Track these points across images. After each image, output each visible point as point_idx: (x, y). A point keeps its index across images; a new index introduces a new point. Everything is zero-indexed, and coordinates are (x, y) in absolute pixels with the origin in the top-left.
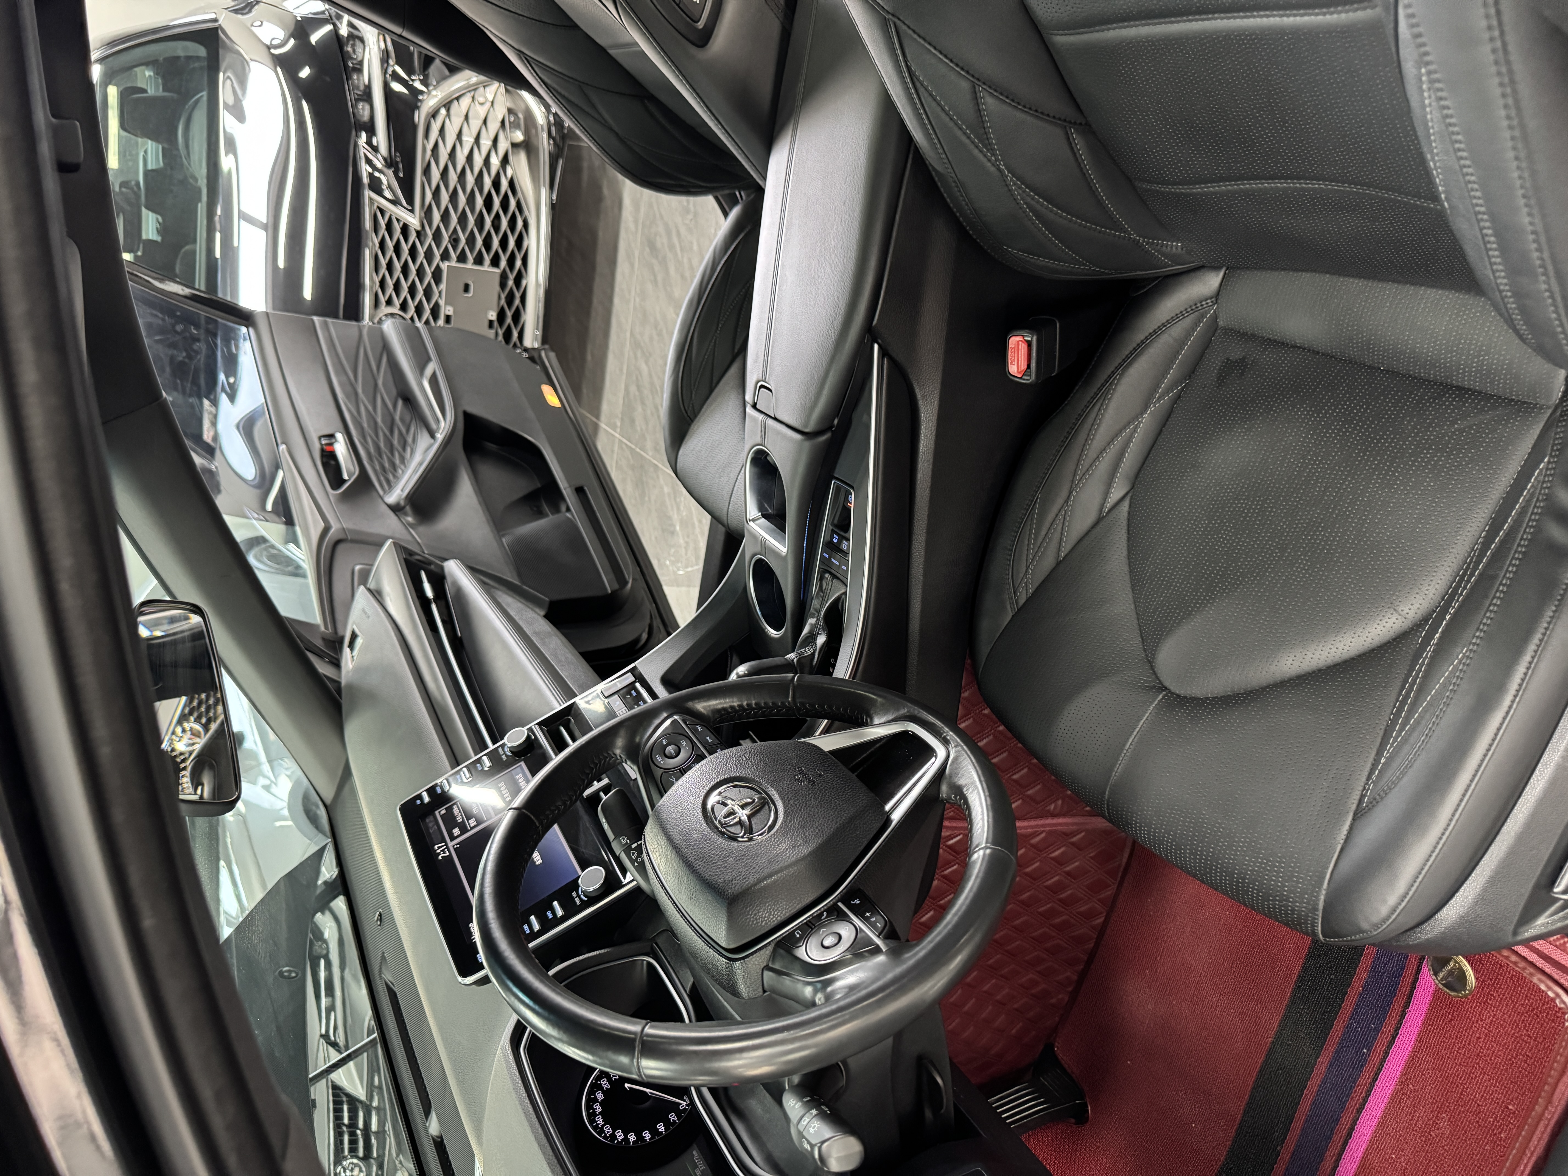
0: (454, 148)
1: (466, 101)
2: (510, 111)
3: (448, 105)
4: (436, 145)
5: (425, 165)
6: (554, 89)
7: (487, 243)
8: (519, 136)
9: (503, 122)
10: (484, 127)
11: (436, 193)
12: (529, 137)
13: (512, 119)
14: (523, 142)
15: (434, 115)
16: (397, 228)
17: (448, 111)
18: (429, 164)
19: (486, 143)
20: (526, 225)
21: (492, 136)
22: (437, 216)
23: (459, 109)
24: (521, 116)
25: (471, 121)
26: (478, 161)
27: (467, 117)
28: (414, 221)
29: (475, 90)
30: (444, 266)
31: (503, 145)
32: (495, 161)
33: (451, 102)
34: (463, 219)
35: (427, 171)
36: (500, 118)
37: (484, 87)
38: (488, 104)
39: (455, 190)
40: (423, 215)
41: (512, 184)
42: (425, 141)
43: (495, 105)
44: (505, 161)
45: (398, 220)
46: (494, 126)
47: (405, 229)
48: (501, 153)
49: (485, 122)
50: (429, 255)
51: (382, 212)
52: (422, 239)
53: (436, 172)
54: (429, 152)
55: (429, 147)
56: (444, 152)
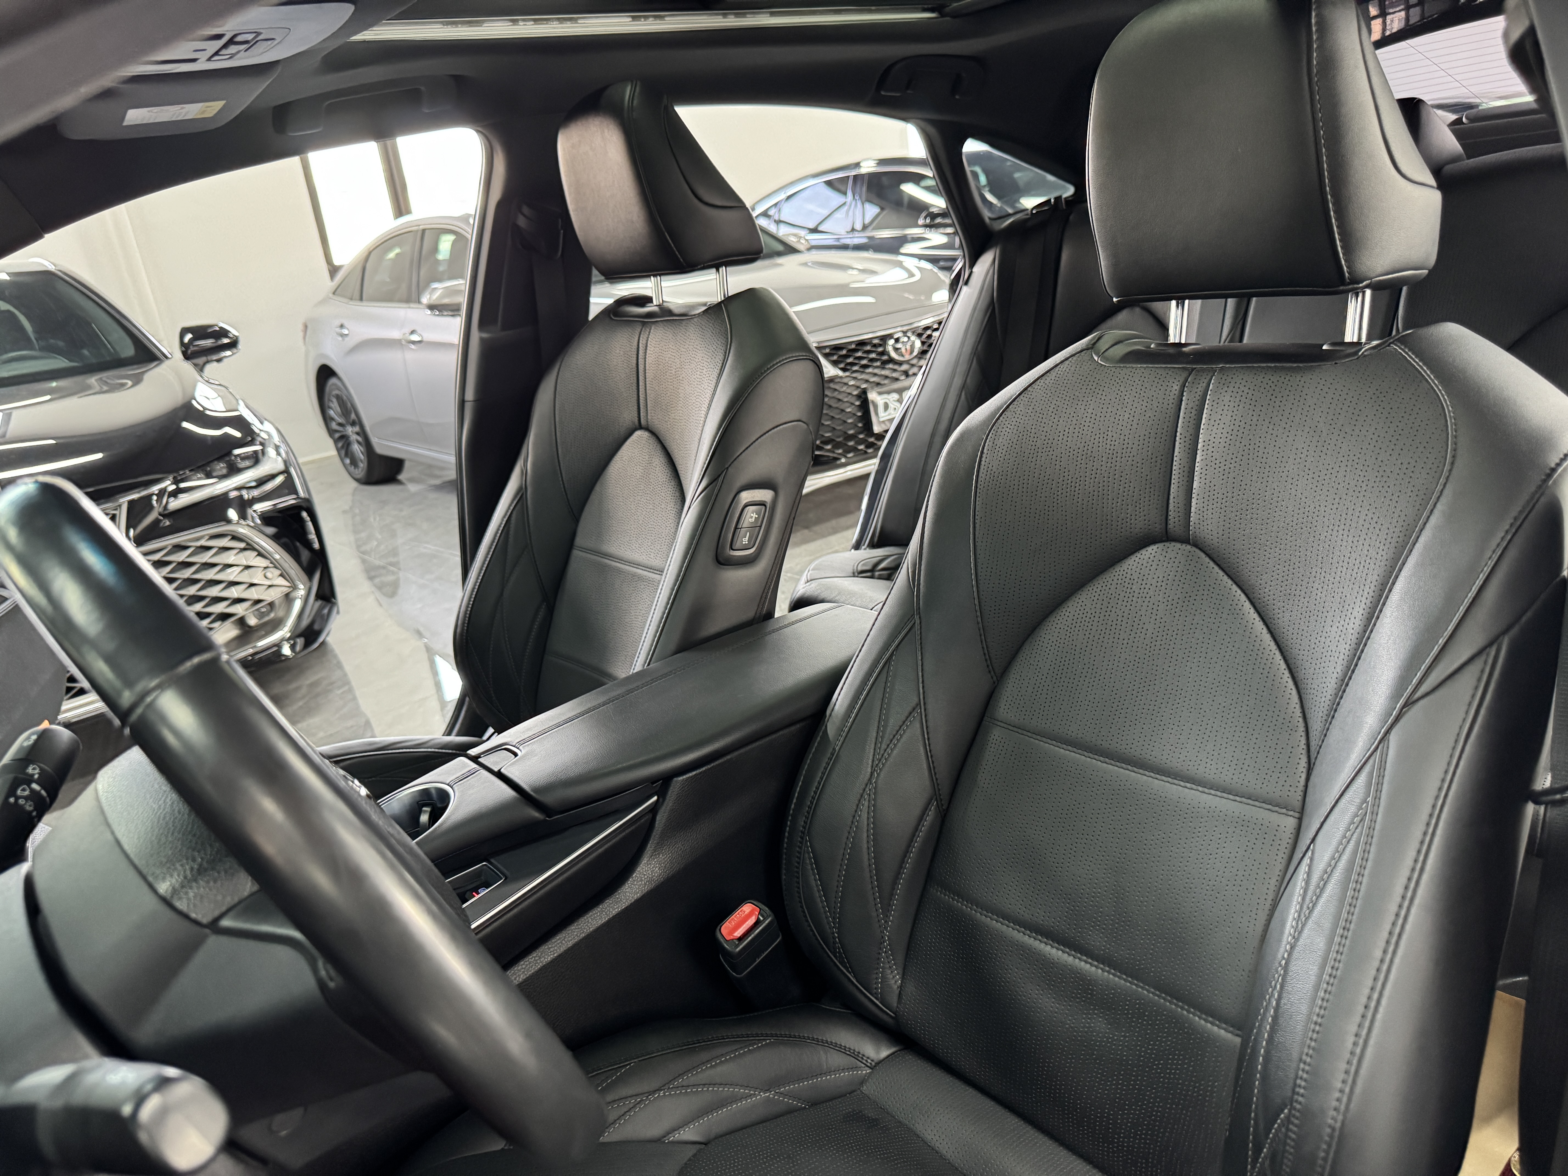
0: (214, 565)
1: (261, 562)
2: (271, 605)
3: (250, 547)
4: (208, 548)
5: (184, 544)
8: (252, 621)
9: (259, 601)
10: (247, 585)
12: (256, 630)
13: (264, 610)
14: (250, 627)
15: (235, 538)
17: (245, 549)
18: (186, 548)
19: (234, 592)
21: (244, 595)
23: (250, 558)
24: (272, 615)
25: (246, 572)
26: (214, 591)
27: (248, 567)
29: (276, 567)
31: (239, 610)
32: (219, 608)
33: (254, 549)
35: (180, 547)
36: (261, 598)
37: (281, 575)
38: (269, 583)
42: (207, 537)
43: (271, 589)
44: (224, 617)
46: (253, 594)
48: (231, 610)
49: (252, 585)
53: (182, 556)
54: (199, 544)
55: (203, 543)
56: (206, 557)
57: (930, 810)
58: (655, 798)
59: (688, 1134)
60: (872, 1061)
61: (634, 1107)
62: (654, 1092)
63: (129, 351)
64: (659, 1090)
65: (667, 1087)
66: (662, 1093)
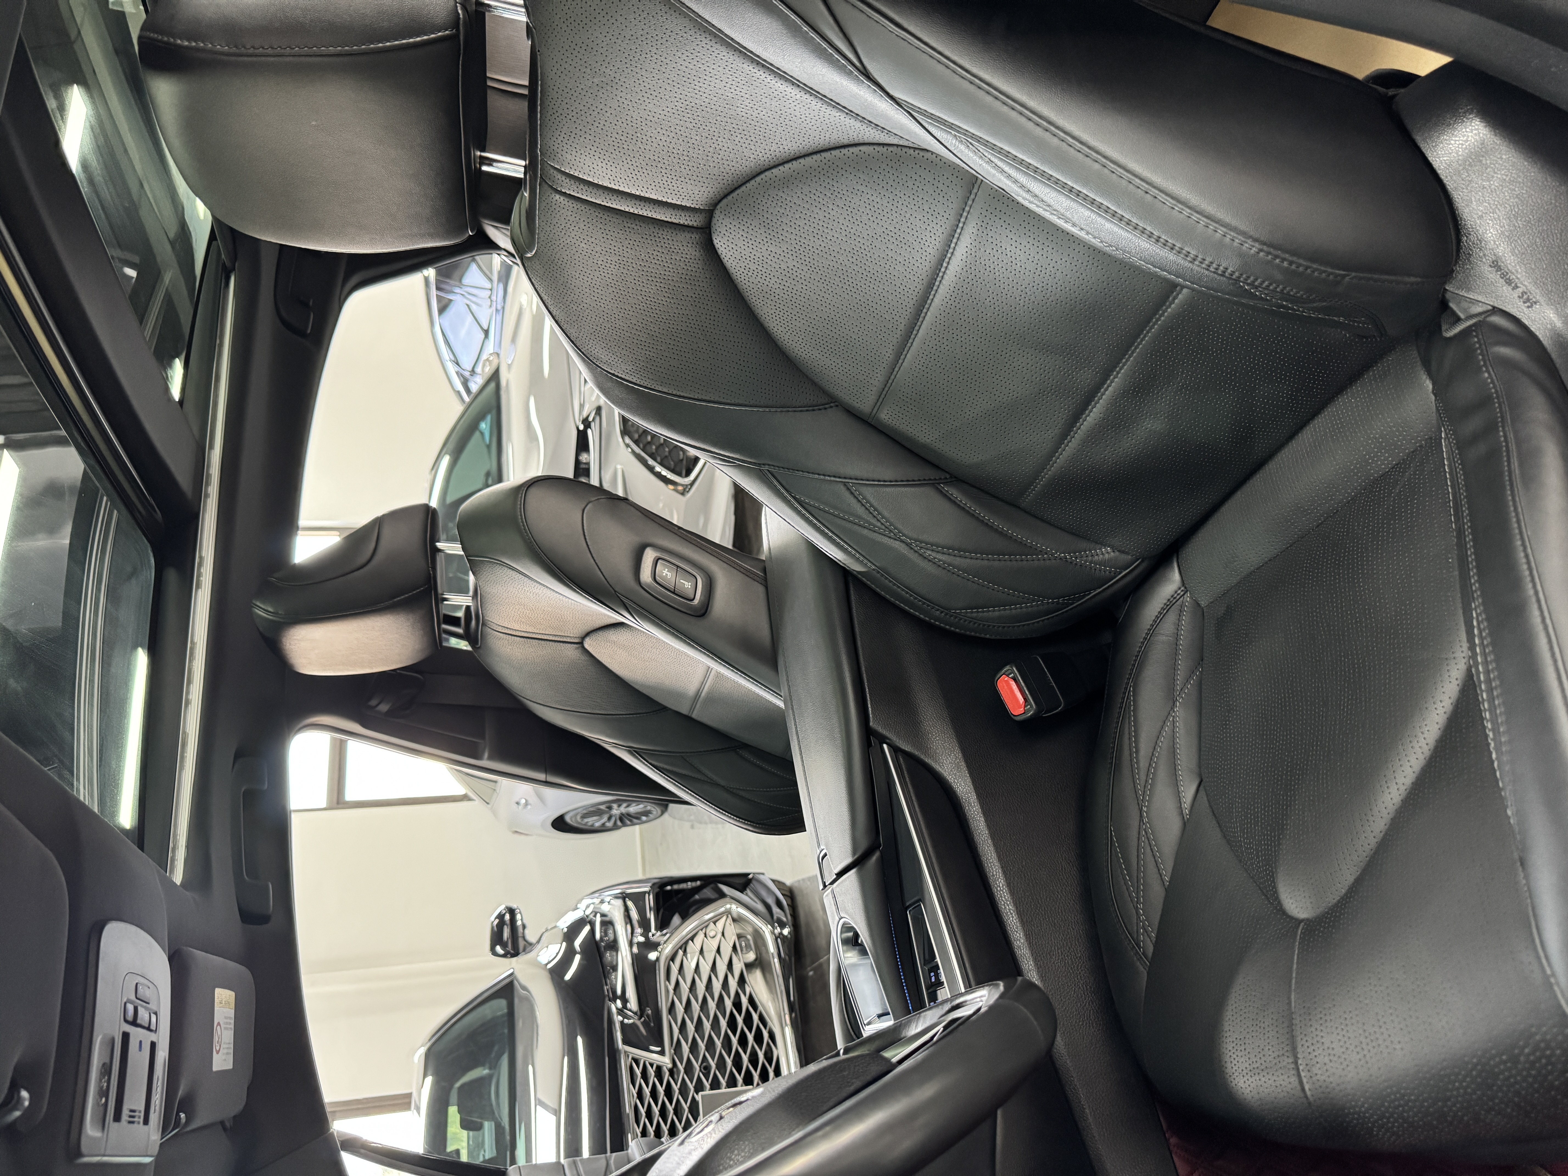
0: (693, 982)
1: (699, 939)
2: (739, 936)
3: (684, 947)
4: (677, 983)
5: (669, 1004)
6: (663, 768)
7: (738, 1063)
8: (751, 956)
9: (734, 948)
10: (718, 956)
11: (683, 1027)
12: (761, 954)
13: (743, 944)
14: (756, 960)
15: (673, 958)
16: (651, 1072)
17: (685, 952)
18: (673, 1003)
19: (722, 968)
20: (772, 1036)
21: (726, 961)
22: (686, 1048)
23: (694, 948)
24: (749, 937)
25: (705, 954)
26: (717, 986)
27: (701, 952)
28: (666, 1061)
29: (706, 927)
30: (699, 1098)
31: (738, 967)
32: (733, 984)
33: (686, 943)
34: (710, 1045)
35: (672, 1009)
36: (732, 944)
37: (715, 923)
38: (719, 935)
39: (699, 1019)
40: (673, 1051)
41: (751, 1001)
42: (667, 983)
43: (726, 934)
44: (742, 981)
45: (652, 1065)
46: (726, 951)
47: (659, 1071)
48: (737, 974)
49: (718, 951)
50: (684, 1090)
51: (637, 1061)
52: (676, 1076)
53: (680, 1008)
54: (671, 992)
55: (671, 988)
56: (685, 988)
57: (947, 491)
58: (885, 746)
59: (1188, 791)
60: (1180, 589)
61: (1148, 838)
62: (1141, 816)
63: (502, 1003)
64: (1141, 810)
65: (1140, 802)
66: (1145, 809)
